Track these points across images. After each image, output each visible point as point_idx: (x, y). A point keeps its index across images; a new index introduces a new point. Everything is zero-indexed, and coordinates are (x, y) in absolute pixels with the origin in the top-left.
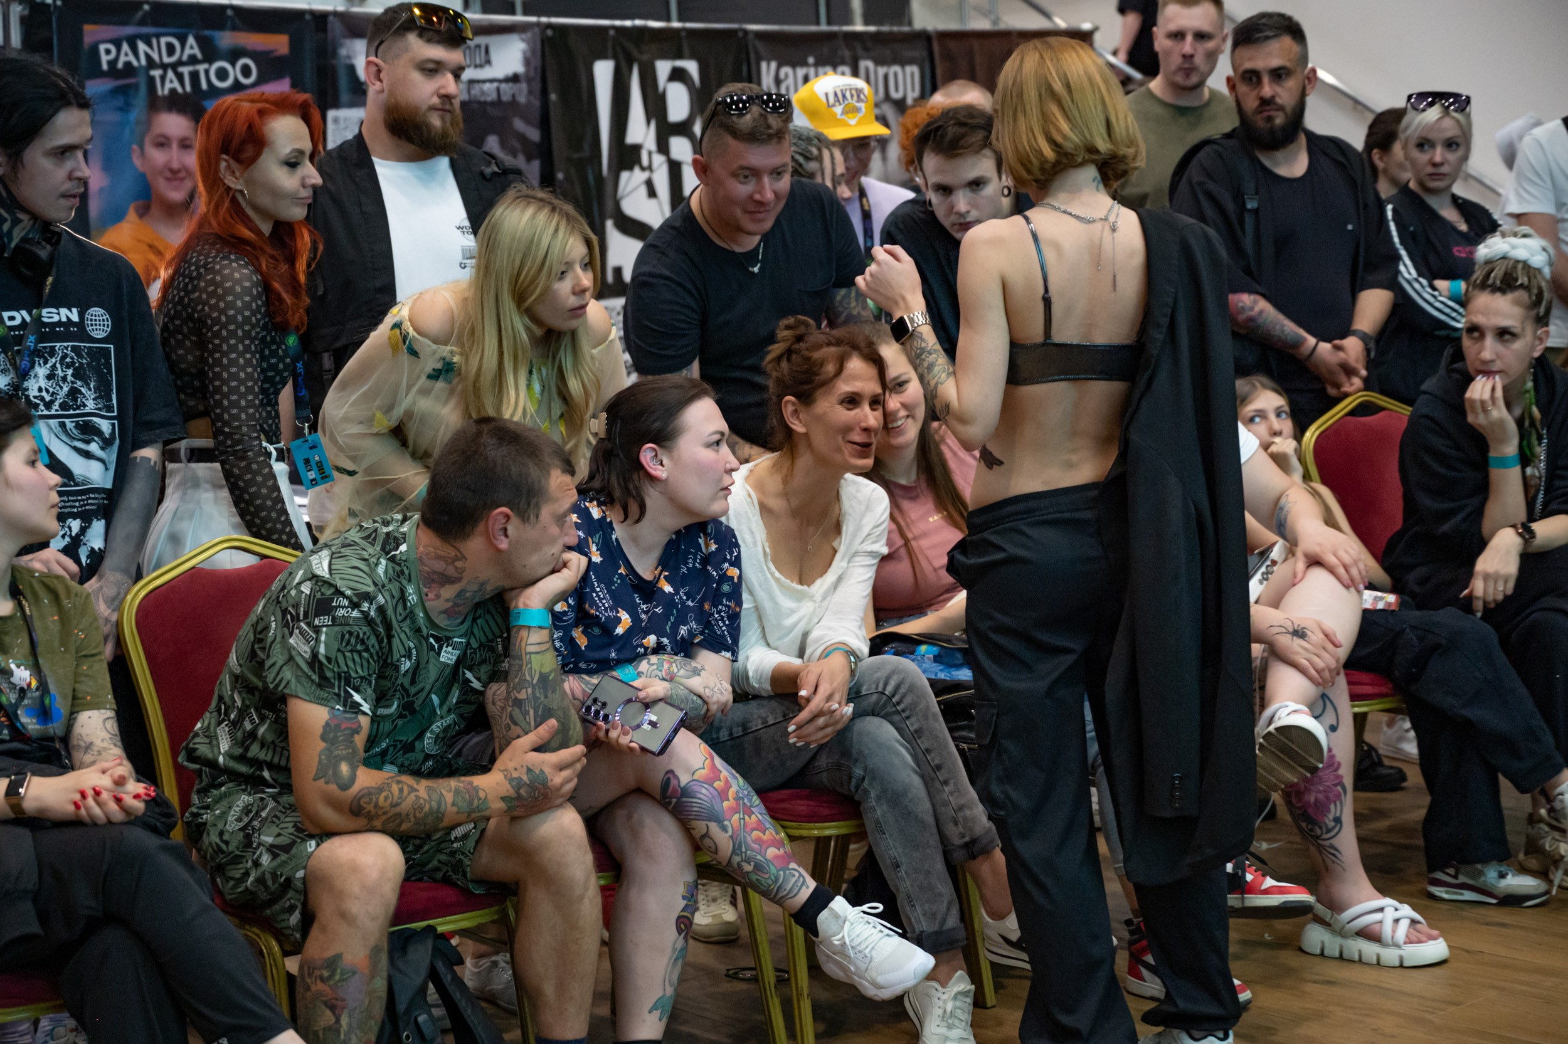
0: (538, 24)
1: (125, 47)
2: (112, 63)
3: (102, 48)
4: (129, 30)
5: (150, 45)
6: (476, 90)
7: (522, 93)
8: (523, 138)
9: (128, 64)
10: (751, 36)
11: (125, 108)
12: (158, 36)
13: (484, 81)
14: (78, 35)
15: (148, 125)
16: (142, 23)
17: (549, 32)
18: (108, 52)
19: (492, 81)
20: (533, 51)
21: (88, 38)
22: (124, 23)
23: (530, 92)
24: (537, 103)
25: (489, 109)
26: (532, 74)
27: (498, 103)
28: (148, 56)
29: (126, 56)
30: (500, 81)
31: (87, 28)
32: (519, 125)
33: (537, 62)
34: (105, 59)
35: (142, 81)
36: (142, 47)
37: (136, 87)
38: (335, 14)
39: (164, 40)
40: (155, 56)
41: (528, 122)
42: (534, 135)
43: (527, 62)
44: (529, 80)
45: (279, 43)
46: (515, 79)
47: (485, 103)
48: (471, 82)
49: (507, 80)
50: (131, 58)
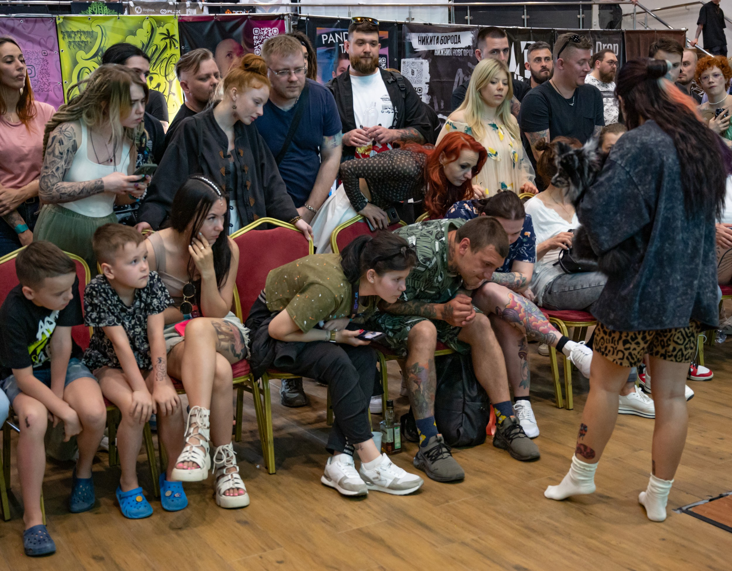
1: (331, 36)
2: (326, 41)
3: (323, 36)
4: (333, 29)
5: (340, 35)
6: (455, 52)
7: (471, 53)
9: (332, 42)
11: (330, 58)
12: (342, 32)
13: (458, 49)
14: (315, 31)
15: (338, 64)
16: (337, 27)
18: (325, 37)
19: (460, 48)
21: (318, 33)
22: (331, 27)
25: (460, 59)
27: (463, 56)
28: (339, 39)
29: (331, 39)
30: (463, 48)
31: (318, 29)
32: (470, 65)
34: (324, 40)
35: (336, 48)
36: (337, 35)
37: (334, 50)
38: (405, 23)
39: (344, 33)
40: (341, 39)
45: (385, 34)
46: (469, 48)
47: (458, 57)
48: (453, 49)
49: (466, 48)
50: (333, 39)
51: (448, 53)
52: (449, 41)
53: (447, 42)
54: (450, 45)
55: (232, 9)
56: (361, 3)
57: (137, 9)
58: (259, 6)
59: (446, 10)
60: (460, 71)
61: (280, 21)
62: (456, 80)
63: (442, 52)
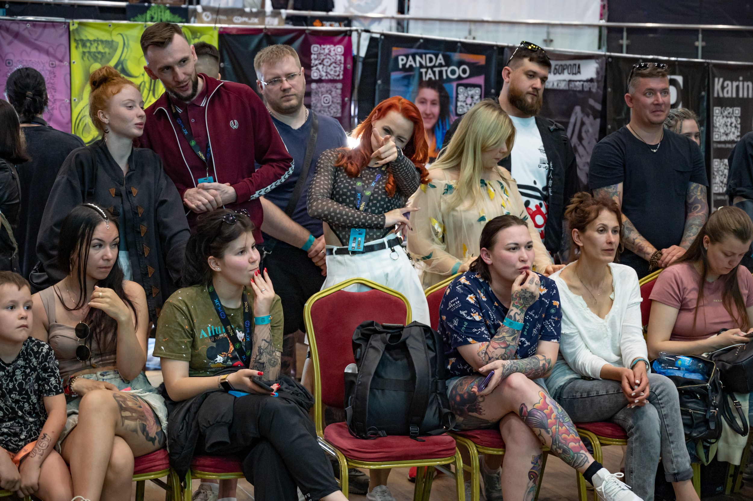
0: (605, 56)
1: (410, 58)
2: (404, 65)
3: (400, 58)
4: (413, 51)
5: (421, 57)
6: (572, 85)
7: (594, 87)
8: (592, 108)
9: (411, 66)
10: (711, 66)
11: (408, 86)
12: (426, 54)
13: (576, 81)
14: (389, 52)
15: (418, 93)
16: (419, 48)
17: (610, 60)
18: (402, 60)
19: (580, 81)
20: (601, 68)
21: (394, 54)
22: (411, 47)
23: (598, 87)
24: (601, 92)
25: (578, 95)
26: (600, 79)
27: (582, 91)
28: (420, 63)
29: (411, 62)
30: (584, 81)
31: (394, 49)
32: (591, 102)
33: (603, 73)
34: (401, 63)
35: (417, 74)
36: (418, 58)
37: (414, 76)
38: (508, 47)
39: (428, 56)
40: (424, 63)
41: (596, 101)
42: (598, 107)
43: (598, 73)
44: (598, 82)
45: (481, 59)
46: (591, 80)
47: (576, 91)
48: (570, 81)
49: (587, 81)
50: (413, 63)
51: (563, 86)
52: (566, 71)
53: (562, 72)
54: (566, 76)
55: (322, 20)
57: (206, 15)
58: (357, 18)
59: (596, 32)
60: (578, 109)
61: (347, 38)
62: (572, 120)
63: (555, 84)
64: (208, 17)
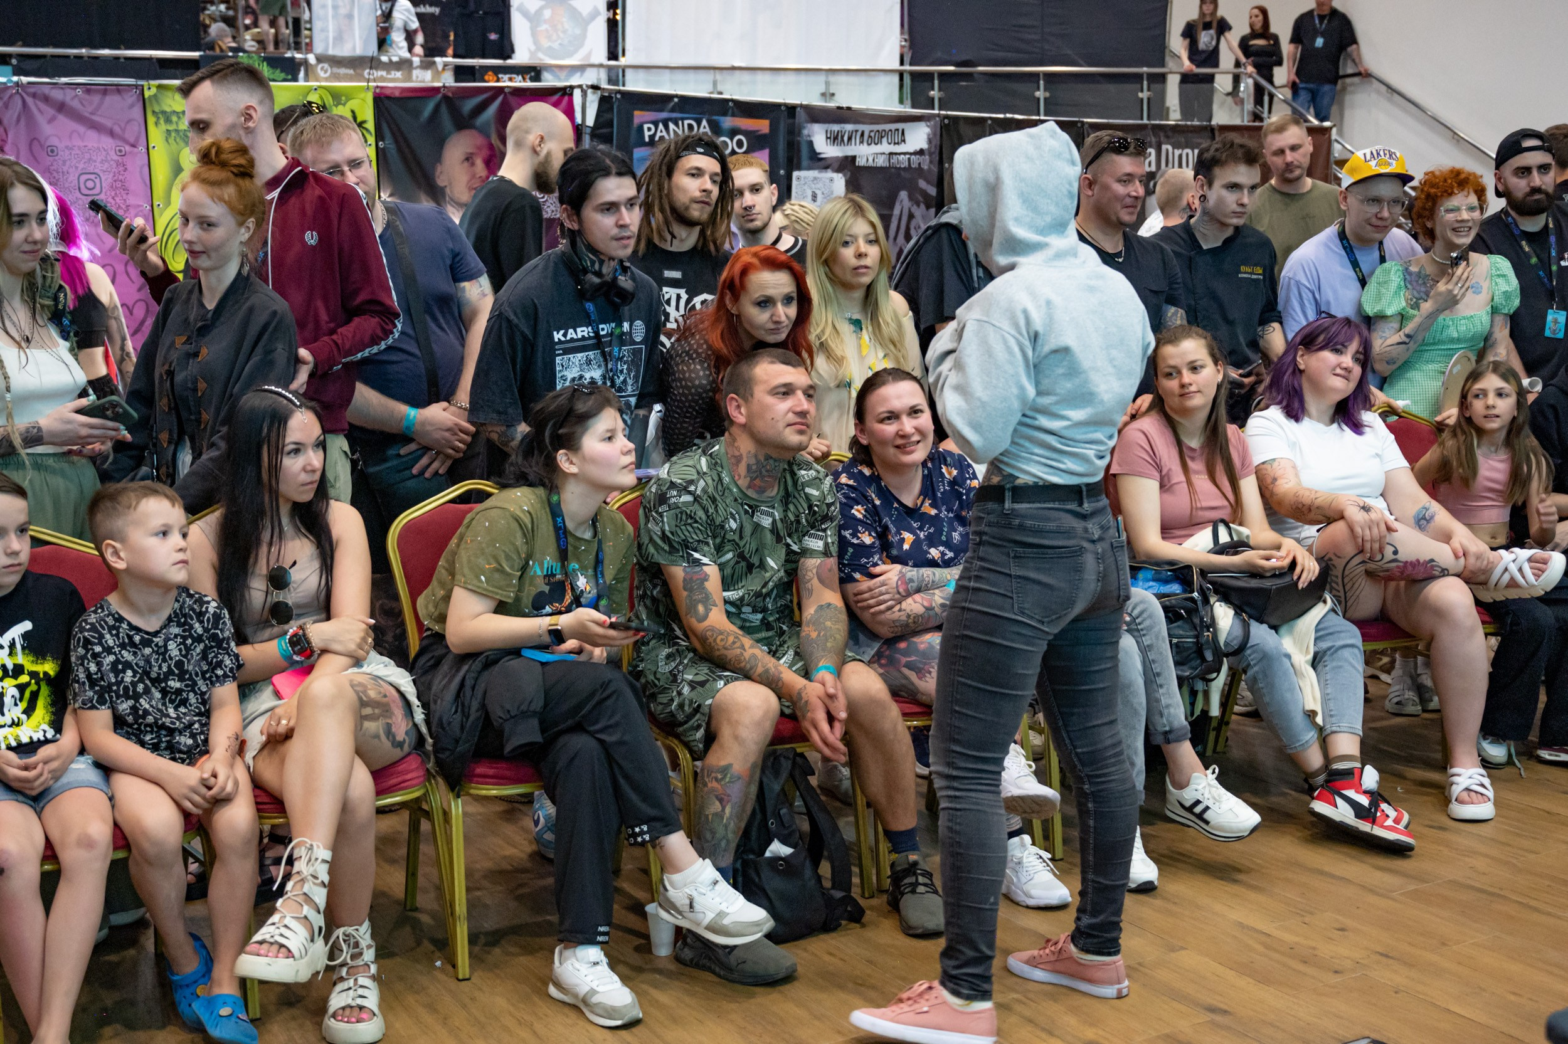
0: (939, 115)
1: (661, 126)
2: (652, 137)
3: (646, 126)
4: (664, 115)
5: (677, 125)
6: (894, 159)
7: (925, 162)
8: (925, 194)
10: (1086, 126)
12: (683, 119)
13: (900, 154)
14: (630, 118)
16: (672, 110)
17: (946, 121)
18: (649, 129)
19: (905, 154)
20: (935, 134)
21: (636, 121)
22: (662, 110)
23: (931, 162)
24: (935, 169)
25: (902, 173)
26: (933, 150)
27: (908, 169)
29: (661, 132)
30: (911, 154)
31: (636, 113)
32: (922, 184)
33: (937, 141)
34: (647, 134)
36: (672, 126)
38: (801, 106)
39: (686, 122)
41: (928, 182)
42: (932, 191)
43: (930, 141)
44: (931, 154)
45: (763, 126)
46: (921, 152)
47: (900, 168)
48: (891, 154)
49: (915, 153)
50: (664, 134)
51: (881, 162)
52: (884, 140)
53: (879, 142)
54: (885, 147)
55: (497, 70)
56: (736, 64)
57: (322, 69)
58: (549, 68)
59: (896, 79)
60: (903, 195)
61: (566, 98)
62: (896, 212)
63: (871, 160)
64: (326, 72)
